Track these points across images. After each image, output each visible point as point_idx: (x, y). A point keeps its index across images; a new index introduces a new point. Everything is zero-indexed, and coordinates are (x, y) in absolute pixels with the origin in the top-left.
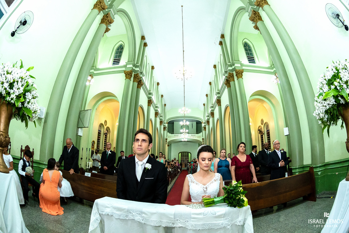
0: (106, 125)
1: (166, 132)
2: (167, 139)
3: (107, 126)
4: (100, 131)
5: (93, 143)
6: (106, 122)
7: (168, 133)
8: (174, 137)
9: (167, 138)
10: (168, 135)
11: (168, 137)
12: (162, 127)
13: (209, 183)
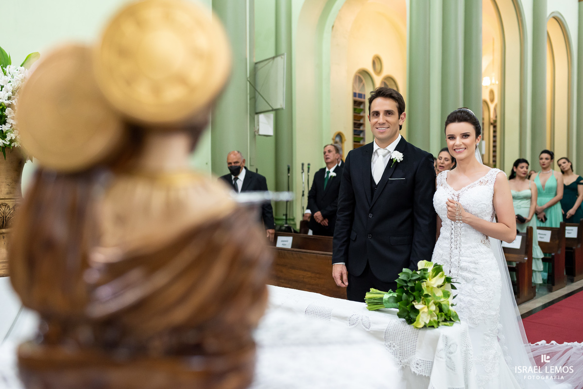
0: (379, 73)
3: (385, 73)
4: (360, 96)
5: (338, 139)
6: (377, 61)
13: (466, 188)
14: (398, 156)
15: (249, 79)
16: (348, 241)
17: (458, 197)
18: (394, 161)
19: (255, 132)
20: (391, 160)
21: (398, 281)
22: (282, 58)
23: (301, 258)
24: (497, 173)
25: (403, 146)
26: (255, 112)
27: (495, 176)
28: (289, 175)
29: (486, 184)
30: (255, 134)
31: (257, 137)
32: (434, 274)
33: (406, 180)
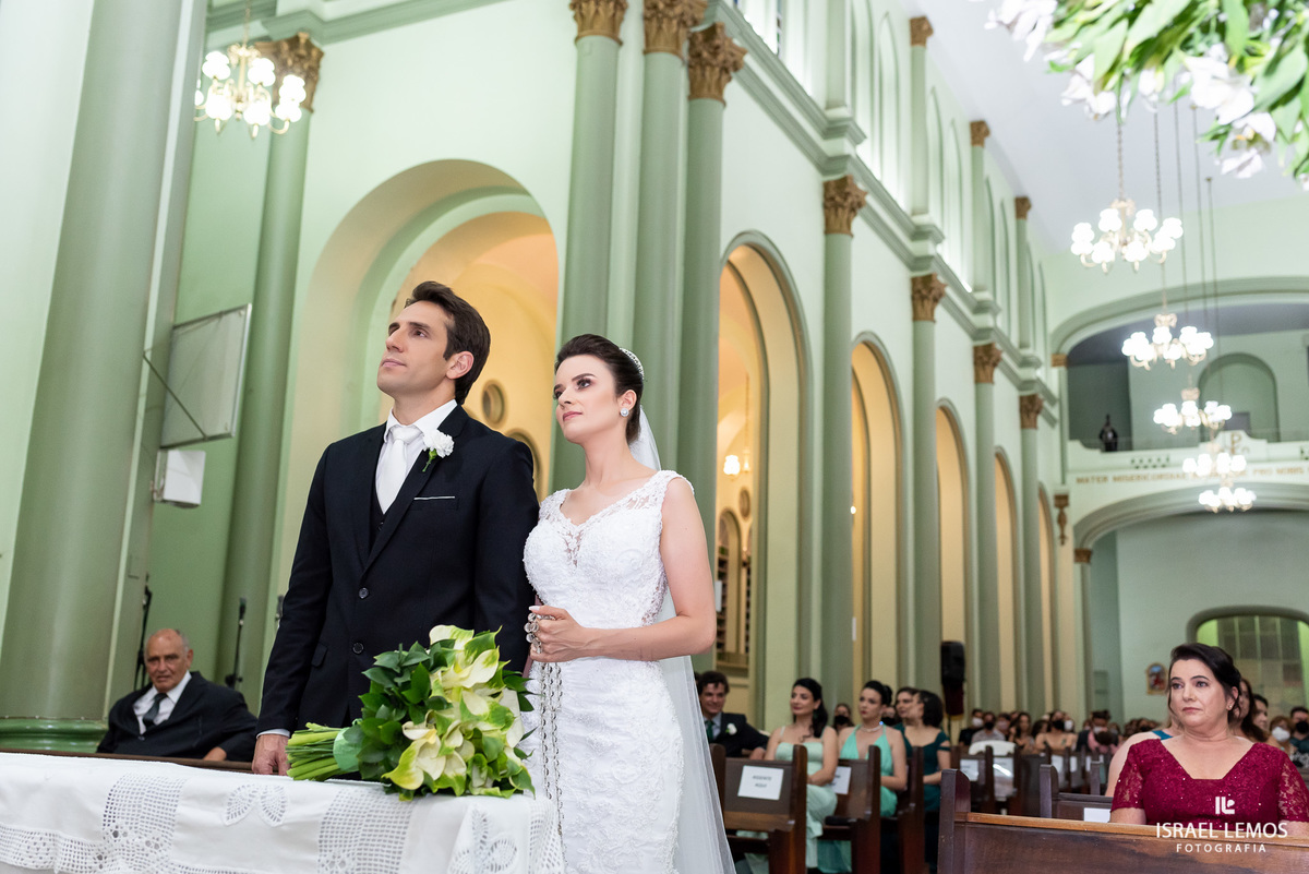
1: (1048, 437)
2: (1062, 500)
6: (494, 393)
7: (1075, 447)
8: (1131, 479)
9: (1061, 490)
10: (1071, 463)
11: (1071, 478)
12: (1004, 395)
13: (598, 516)
14: (444, 445)
15: (148, 355)
16: (304, 672)
17: (578, 538)
18: (431, 455)
19: (153, 492)
20: (425, 454)
21: (372, 673)
22: (240, 315)
24: (669, 479)
25: (457, 424)
26: (159, 444)
27: (663, 487)
28: (242, 622)
29: (643, 504)
30: (151, 498)
31: (158, 507)
32: (472, 657)
33: (458, 499)
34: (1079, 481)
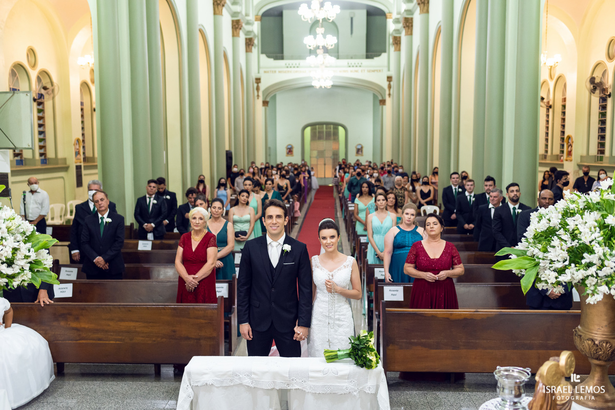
7: (263, 57)
10: (262, 64)
13: (336, 270)
14: (288, 248)
17: (332, 276)
18: (285, 251)
23: (130, 311)
29: (347, 267)
33: (295, 264)
34: (265, 72)
